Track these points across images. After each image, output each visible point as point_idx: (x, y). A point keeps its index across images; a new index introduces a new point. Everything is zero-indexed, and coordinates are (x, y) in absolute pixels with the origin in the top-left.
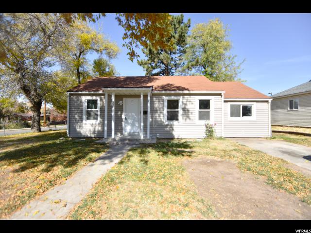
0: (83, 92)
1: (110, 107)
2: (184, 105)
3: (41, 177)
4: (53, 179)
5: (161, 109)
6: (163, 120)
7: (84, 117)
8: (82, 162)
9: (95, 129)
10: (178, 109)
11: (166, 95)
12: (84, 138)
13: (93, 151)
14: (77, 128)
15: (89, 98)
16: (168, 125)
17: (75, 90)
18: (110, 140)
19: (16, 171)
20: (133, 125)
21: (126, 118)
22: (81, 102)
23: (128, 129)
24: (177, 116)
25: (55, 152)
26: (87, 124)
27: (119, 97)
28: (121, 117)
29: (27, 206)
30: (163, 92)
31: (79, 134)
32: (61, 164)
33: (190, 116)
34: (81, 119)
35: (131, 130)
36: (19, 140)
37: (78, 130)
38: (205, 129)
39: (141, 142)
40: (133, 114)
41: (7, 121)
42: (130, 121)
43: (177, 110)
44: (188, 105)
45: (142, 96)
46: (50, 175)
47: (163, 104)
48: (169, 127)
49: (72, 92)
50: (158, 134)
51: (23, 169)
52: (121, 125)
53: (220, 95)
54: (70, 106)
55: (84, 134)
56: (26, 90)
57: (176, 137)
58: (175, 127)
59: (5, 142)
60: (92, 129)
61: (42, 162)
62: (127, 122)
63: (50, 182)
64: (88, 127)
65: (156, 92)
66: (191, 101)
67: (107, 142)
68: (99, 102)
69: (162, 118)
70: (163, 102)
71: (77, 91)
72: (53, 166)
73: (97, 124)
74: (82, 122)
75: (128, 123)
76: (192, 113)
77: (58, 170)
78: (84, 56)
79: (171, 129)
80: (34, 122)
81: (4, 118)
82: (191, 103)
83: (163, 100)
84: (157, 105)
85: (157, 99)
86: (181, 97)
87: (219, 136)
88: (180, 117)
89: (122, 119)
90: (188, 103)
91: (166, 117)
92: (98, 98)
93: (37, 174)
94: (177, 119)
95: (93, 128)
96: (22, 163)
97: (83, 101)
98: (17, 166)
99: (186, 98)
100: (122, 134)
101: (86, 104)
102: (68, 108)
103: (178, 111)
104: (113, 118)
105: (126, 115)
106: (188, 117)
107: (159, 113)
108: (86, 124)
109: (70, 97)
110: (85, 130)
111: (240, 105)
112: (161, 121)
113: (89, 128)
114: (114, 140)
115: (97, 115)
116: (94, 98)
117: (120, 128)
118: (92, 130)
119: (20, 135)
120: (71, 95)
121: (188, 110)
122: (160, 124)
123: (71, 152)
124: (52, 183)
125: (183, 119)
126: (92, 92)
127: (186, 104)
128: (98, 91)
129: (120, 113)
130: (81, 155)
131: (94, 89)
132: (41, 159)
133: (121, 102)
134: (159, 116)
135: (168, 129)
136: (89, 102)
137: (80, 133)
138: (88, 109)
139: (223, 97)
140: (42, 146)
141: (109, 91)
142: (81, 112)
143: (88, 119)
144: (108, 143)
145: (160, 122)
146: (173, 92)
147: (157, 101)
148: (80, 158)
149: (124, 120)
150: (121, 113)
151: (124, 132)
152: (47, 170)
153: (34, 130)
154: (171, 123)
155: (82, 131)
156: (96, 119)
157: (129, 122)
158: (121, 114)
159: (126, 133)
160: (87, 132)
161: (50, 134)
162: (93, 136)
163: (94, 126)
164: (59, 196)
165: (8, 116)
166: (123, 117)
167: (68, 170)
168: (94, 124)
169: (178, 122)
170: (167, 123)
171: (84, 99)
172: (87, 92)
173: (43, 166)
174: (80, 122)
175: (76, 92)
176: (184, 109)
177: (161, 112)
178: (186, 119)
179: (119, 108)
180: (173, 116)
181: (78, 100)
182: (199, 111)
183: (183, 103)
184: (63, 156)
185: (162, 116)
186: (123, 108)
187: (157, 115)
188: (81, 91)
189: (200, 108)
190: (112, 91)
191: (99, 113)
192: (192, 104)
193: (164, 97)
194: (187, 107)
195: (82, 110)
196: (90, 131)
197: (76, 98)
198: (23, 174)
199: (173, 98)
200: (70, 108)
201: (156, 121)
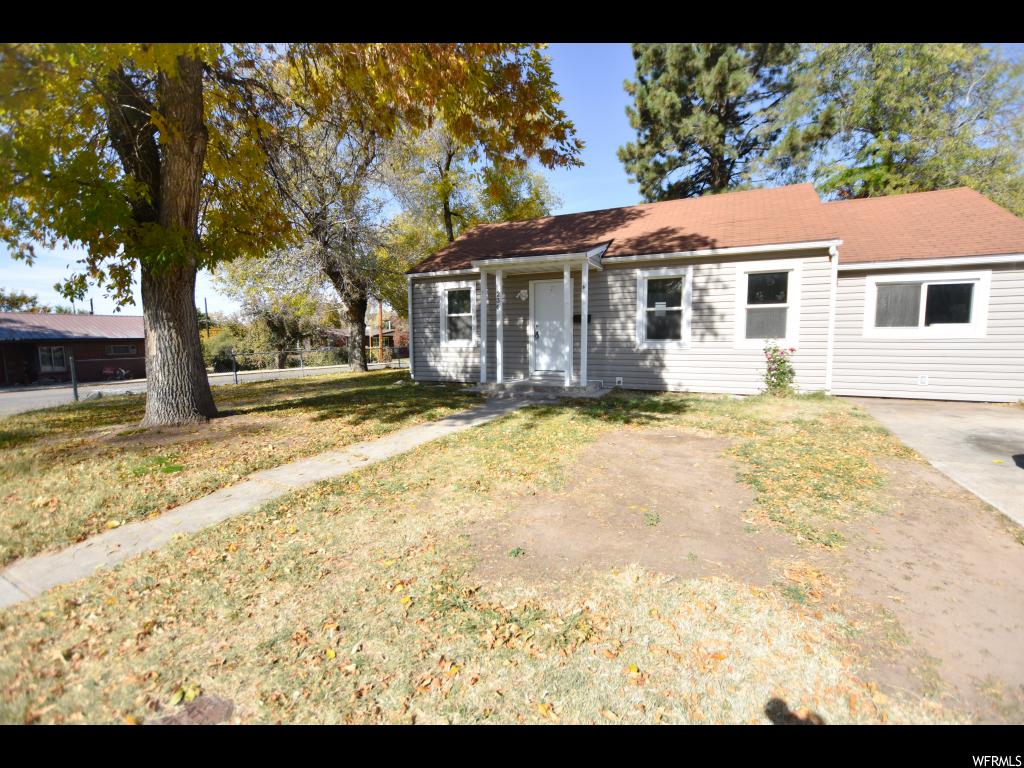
0: (439, 273)
1: (492, 307)
2: (697, 293)
3: (345, 429)
4: (359, 433)
5: (630, 307)
6: (633, 338)
7: (444, 333)
8: (414, 419)
9: (466, 362)
10: (679, 304)
11: (643, 266)
12: (444, 382)
13: (443, 405)
14: (428, 359)
15: (452, 285)
16: (647, 352)
17: (423, 268)
18: (492, 387)
19: (315, 420)
20: (555, 353)
21: (536, 335)
22: (436, 297)
23: (542, 362)
24: (677, 326)
25: (376, 401)
26: (450, 349)
27: (516, 281)
28: (525, 331)
29: (322, 455)
30: (634, 258)
31: (434, 374)
32: (377, 417)
33: (717, 325)
34: (437, 337)
35: (549, 365)
36: (324, 384)
37: (432, 364)
38: (763, 367)
39: (562, 393)
40: (555, 323)
41: (308, 347)
42: (546, 342)
43: (675, 308)
44: (711, 292)
45: (567, 274)
46: (358, 429)
47: (635, 292)
48: (650, 357)
49: (416, 275)
50: (621, 379)
51: (323, 418)
52: (526, 352)
53: (824, 252)
54: (413, 309)
55: (443, 374)
56: (335, 276)
57: (671, 388)
58: (668, 360)
59: (303, 385)
60: (460, 362)
61: (352, 412)
62: (539, 346)
63: (355, 436)
64: (452, 358)
65: (612, 259)
66: (723, 278)
67: (483, 392)
68: (473, 295)
69: (631, 332)
70: (635, 286)
71: (426, 271)
72: (364, 419)
73: (471, 349)
74: (439, 346)
75: (543, 348)
76: (722, 316)
77: (371, 424)
78: (459, 164)
79: (657, 363)
80: (354, 347)
81: (301, 341)
82: (720, 285)
83: (634, 283)
84: (616, 296)
85: (619, 278)
86: (690, 269)
87: (815, 388)
88: (685, 330)
89: (526, 337)
90: (711, 285)
91: (643, 332)
92: (472, 286)
93: (339, 425)
94: (677, 337)
95: (462, 360)
96: (322, 411)
97: (440, 294)
98: (315, 414)
99: (706, 272)
100: (526, 375)
101: (445, 302)
102: (410, 313)
103: (679, 313)
104: (500, 333)
105: (536, 327)
106: (710, 329)
107: (623, 319)
108: (447, 350)
109: (413, 285)
110: (445, 364)
111: (917, 286)
112: (629, 341)
113: (453, 360)
114: (502, 387)
115: (470, 327)
116: (463, 285)
117: (522, 361)
118: (459, 364)
119: (329, 375)
120: (414, 281)
121: (710, 309)
122: (627, 350)
123: (401, 403)
124: (356, 438)
125: (694, 334)
126: (458, 272)
127: (703, 290)
128: (470, 267)
129: (521, 321)
130: (418, 408)
131: (463, 264)
132: (350, 409)
133: (523, 292)
134: (624, 328)
135: (648, 363)
136: (452, 295)
137: (436, 371)
138: (450, 312)
139: (835, 260)
140: (357, 393)
141: (487, 266)
142: (437, 322)
143: (451, 337)
144: (486, 395)
145: (624, 345)
146: (662, 256)
147: (618, 284)
148: (413, 413)
149: (531, 339)
150: (526, 320)
151: (531, 370)
152: (356, 423)
153: (353, 366)
154: (659, 346)
155: (439, 368)
156: (469, 337)
157: (546, 344)
158: (525, 325)
159: (537, 373)
160: (451, 369)
161: (384, 375)
162: (463, 380)
163: (464, 355)
164: (362, 451)
165: (309, 335)
166: (530, 331)
167: (386, 426)
168: (464, 349)
169: (680, 345)
170: (645, 346)
171: (443, 289)
172: (447, 273)
173: (351, 418)
174: (435, 344)
175: (424, 275)
176: (697, 306)
177: (628, 317)
178: (703, 335)
179: (518, 309)
180: (664, 328)
181: (430, 292)
182: (750, 312)
183: (695, 287)
184: (386, 407)
185: (633, 329)
186: (528, 309)
187: (618, 325)
188: (434, 271)
189: (752, 299)
190: (495, 266)
191: (474, 323)
192: (725, 288)
193: (638, 273)
194: (707, 299)
195: (438, 317)
196: (456, 366)
197: (424, 288)
198: (322, 424)
199: (664, 272)
200: (413, 313)
201: (615, 342)
